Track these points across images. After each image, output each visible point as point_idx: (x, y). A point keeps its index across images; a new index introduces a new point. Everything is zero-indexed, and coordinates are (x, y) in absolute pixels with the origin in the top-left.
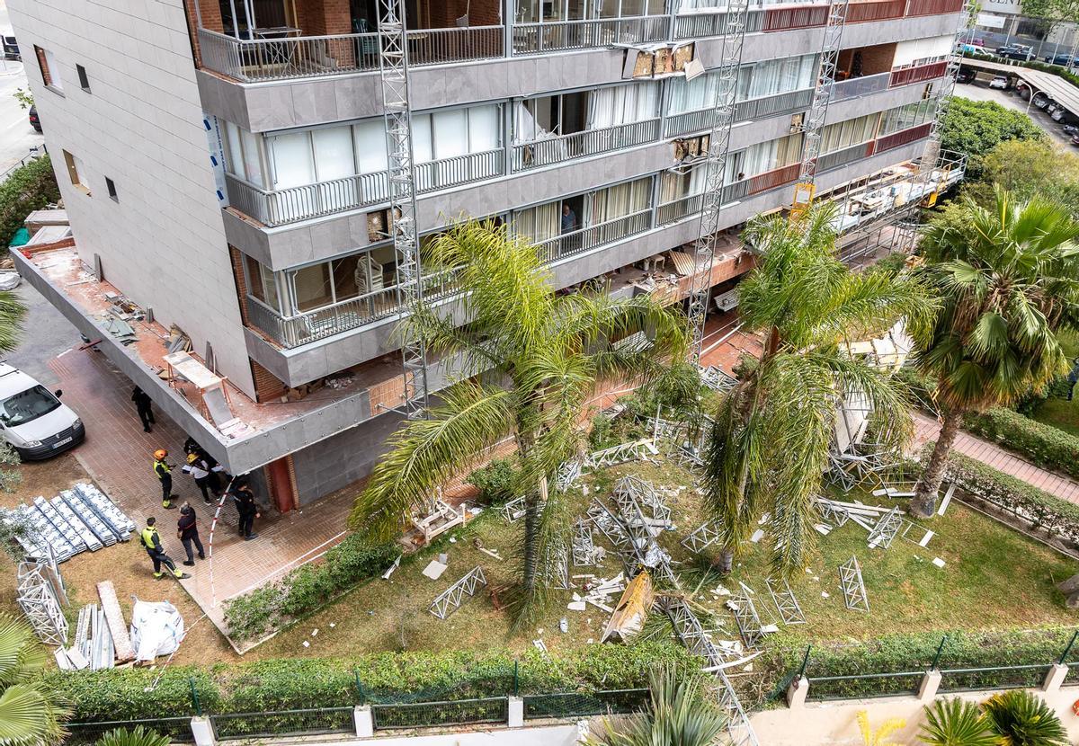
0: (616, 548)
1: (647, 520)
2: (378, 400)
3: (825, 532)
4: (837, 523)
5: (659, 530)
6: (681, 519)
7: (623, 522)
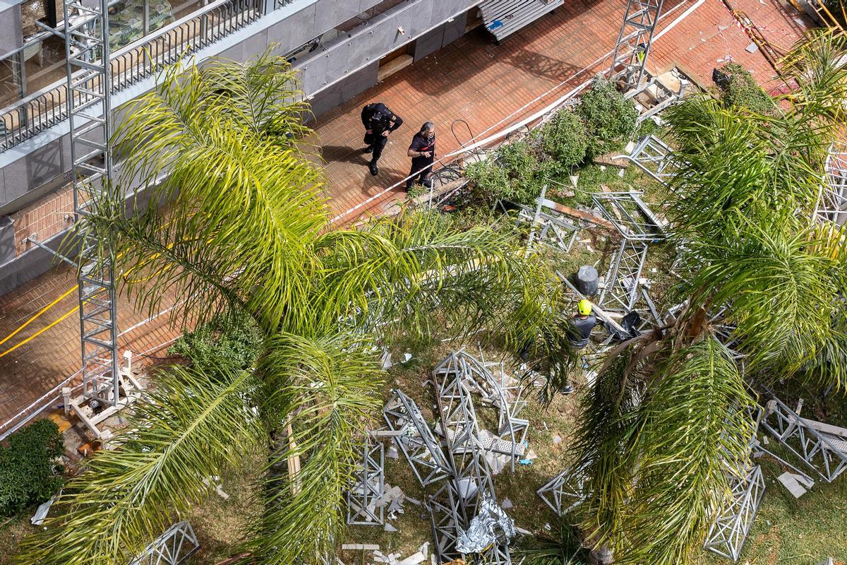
0: (422, 493)
1: (484, 437)
2: (27, 232)
3: (797, 492)
4: (825, 474)
5: (503, 460)
6: (547, 439)
7: (443, 437)
